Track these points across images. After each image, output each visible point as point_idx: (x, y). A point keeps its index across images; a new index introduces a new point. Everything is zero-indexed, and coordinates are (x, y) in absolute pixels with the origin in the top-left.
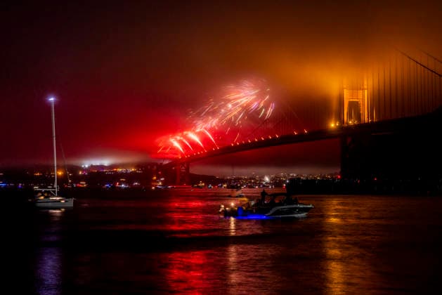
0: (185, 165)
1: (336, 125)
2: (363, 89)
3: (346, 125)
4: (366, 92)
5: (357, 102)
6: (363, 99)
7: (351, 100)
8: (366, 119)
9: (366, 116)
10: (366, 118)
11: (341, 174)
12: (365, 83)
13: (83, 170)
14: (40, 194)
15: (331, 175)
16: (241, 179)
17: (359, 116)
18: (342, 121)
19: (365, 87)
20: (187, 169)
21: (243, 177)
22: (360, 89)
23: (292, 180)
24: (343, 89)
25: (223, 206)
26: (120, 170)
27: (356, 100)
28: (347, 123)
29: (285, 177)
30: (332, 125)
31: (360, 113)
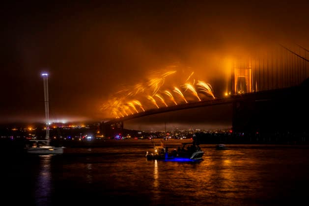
0: (121, 123)
1: (229, 94)
2: (248, 69)
3: (236, 94)
4: (250, 70)
5: (244, 78)
6: (248, 76)
7: (240, 76)
9: (250, 88)
10: (250, 90)
11: (232, 129)
12: (250, 64)
13: (47, 126)
14: (34, 144)
15: (226, 130)
16: (161, 133)
17: (245, 88)
18: (233, 92)
19: (250, 67)
20: (122, 126)
21: (162, 132)
22: (246, 69)
23: (197, 134)
24: (234, 68)
25: (147, 152)
26: (73, 126)
27: (243, 76)
28: (237, 93)
29: (192, 132)
30: (226, 94)
31: (246, 86)
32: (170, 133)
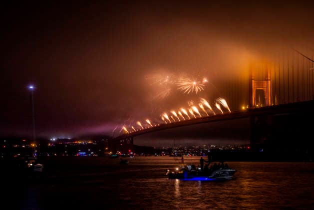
0: (131, 139)
1: (246, 108)
2: (268, 80)
3: (254, 108)
4: (269, 82)
5: (263, 90)
6: (267, 88)
7: (258, 88)
8: (269, 103)
9: (269, 101)
11: (250, 145)
12: (269, 75)
13: (51, 142)
15: (242, 146)
18: (251, 105)
19: (269, 78)
20: (132, 141)
22: (265, 80)
23: (212, 150)
24: (252, 80)
25: (168, 171)
26: (80, 142)
28: (255, 106)
29: (207, 148)
30: (243, 108)
31: (265, 99)
32: (183, 149)
